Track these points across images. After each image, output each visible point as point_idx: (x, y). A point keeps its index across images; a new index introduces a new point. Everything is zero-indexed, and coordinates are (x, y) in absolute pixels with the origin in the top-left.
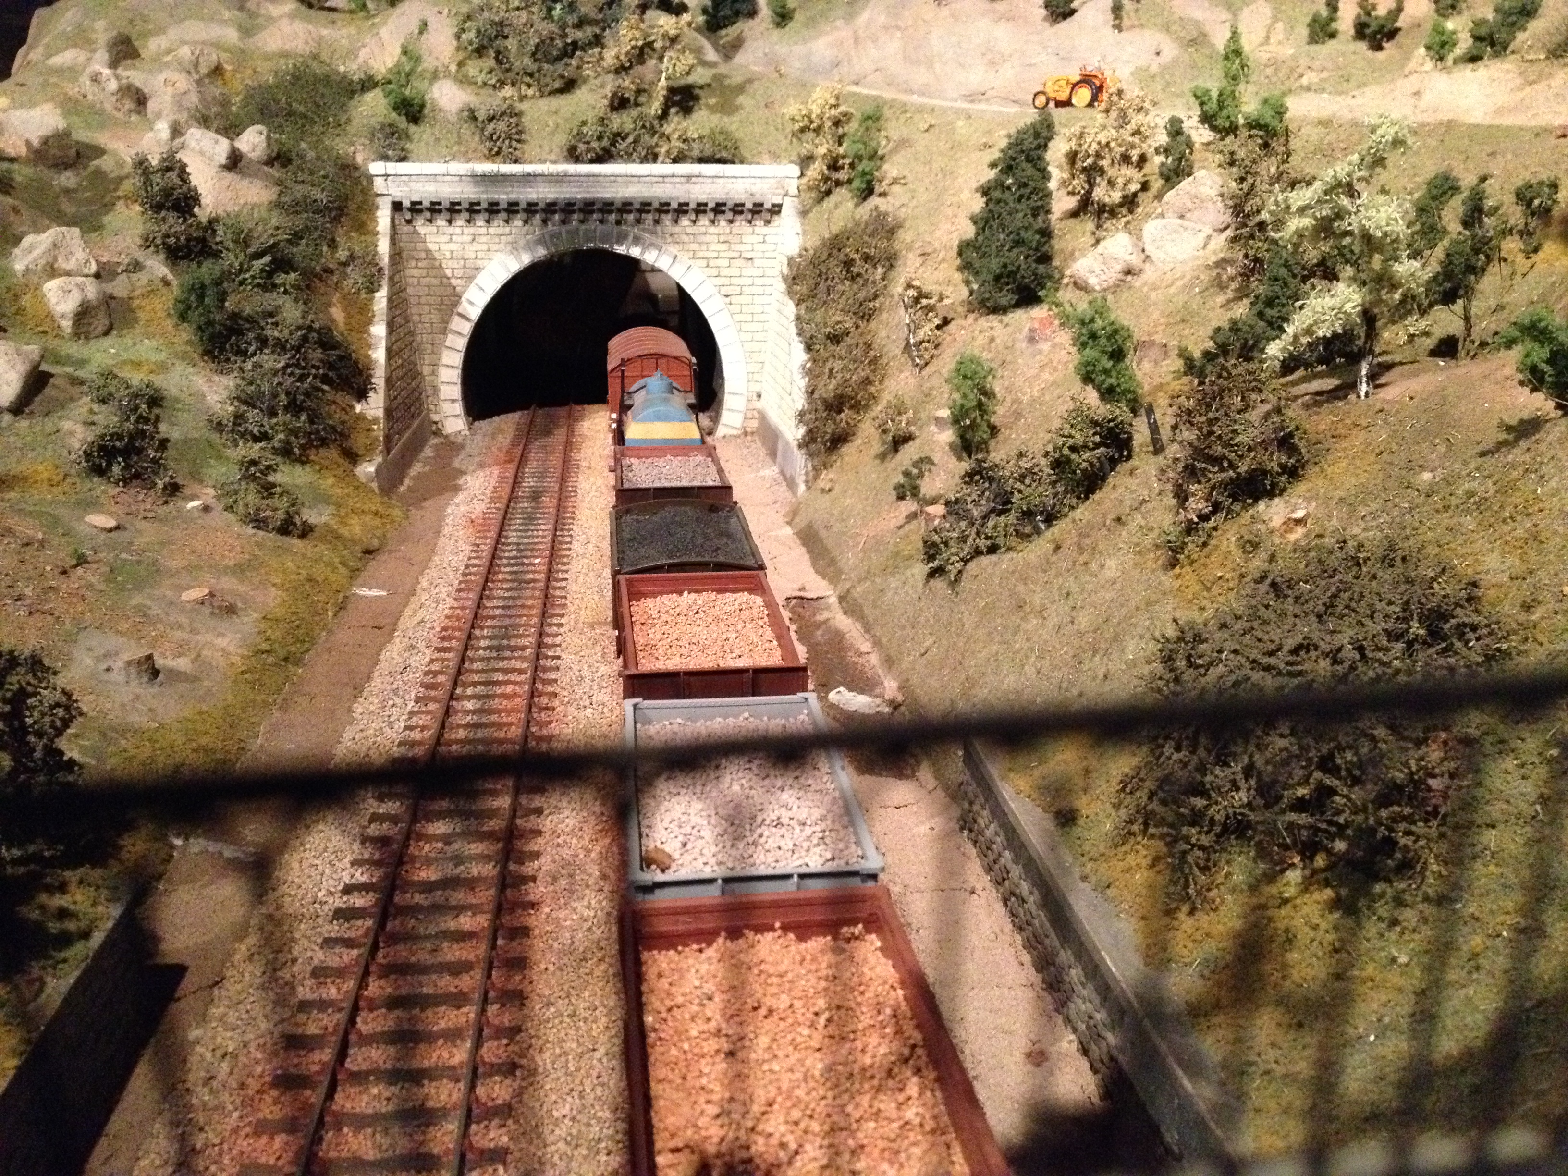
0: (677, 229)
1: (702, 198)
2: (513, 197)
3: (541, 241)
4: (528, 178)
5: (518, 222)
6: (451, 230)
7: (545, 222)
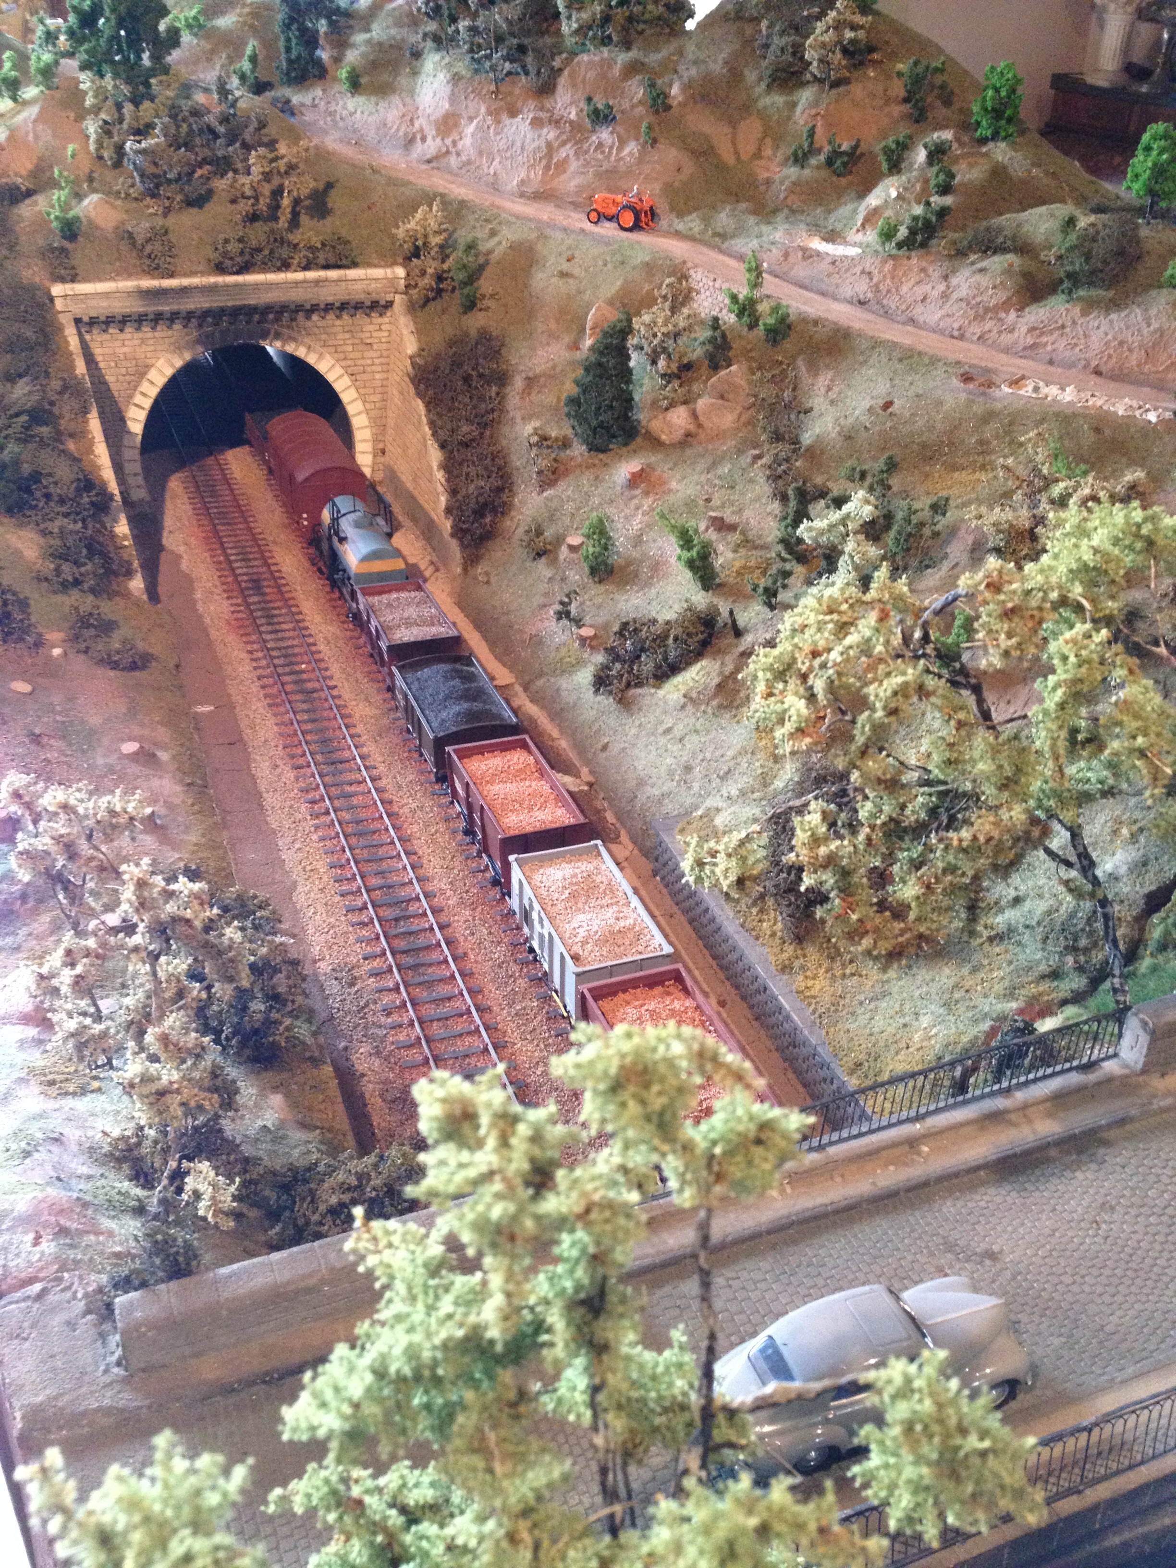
0: (309, 324)
1: (330, 299)
2: (175, 307)
3: (198, 341)
4: (184, 291)
5: (177, 326)
6: (122, 336)
7: (200, 326)
